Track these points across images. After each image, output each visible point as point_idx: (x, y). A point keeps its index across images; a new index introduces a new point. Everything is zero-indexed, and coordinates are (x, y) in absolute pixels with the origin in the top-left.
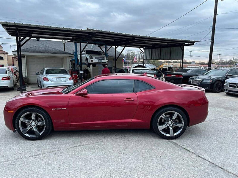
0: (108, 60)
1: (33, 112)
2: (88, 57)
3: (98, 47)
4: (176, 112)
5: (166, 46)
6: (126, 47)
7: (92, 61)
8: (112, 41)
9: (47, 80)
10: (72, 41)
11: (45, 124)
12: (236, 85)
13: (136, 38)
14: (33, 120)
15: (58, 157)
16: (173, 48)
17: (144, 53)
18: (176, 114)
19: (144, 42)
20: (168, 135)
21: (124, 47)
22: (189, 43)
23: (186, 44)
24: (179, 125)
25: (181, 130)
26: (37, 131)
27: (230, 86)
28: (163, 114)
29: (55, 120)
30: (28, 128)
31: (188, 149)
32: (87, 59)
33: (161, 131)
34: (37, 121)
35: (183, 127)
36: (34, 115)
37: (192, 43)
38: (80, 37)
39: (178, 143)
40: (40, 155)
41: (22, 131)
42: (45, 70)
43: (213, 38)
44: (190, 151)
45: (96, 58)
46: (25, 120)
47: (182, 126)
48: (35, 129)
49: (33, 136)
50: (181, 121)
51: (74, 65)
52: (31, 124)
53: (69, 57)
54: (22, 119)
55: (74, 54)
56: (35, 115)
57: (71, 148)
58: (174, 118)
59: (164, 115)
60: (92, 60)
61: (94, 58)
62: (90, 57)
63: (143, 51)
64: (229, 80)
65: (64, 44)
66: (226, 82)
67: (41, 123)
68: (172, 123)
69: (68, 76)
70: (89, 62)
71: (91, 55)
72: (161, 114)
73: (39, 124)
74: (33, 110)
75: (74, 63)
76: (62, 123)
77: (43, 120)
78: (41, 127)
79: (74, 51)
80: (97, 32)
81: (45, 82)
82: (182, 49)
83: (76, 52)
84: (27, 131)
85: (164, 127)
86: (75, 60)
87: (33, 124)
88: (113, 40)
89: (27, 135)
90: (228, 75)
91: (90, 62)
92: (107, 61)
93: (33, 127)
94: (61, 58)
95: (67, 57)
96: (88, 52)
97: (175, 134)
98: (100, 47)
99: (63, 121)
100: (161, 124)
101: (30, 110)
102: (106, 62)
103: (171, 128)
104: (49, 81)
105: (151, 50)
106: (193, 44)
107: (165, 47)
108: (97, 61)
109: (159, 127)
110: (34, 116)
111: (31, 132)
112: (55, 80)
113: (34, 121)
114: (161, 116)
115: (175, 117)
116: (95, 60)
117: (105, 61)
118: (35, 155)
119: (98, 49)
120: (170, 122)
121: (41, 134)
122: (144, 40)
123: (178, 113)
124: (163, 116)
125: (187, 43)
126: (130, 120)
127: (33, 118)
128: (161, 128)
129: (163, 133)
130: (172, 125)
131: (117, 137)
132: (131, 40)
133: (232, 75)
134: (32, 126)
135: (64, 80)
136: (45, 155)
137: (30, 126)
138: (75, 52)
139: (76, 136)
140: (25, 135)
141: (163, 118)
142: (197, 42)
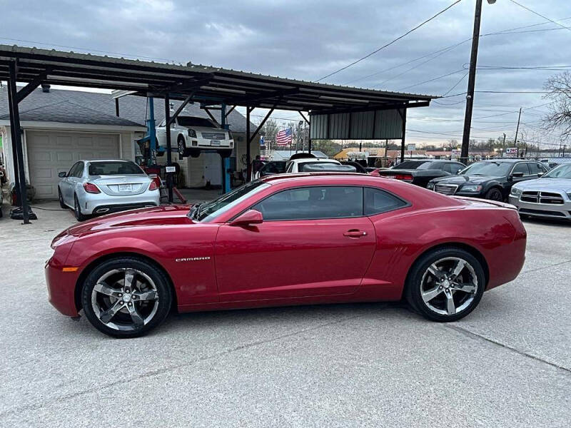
0: (232, 141)
1: (126, 268)
2: (185, 132)
3: (201, 108)
4: (461, 260)
5: (365, 108)
6: (275, 110)
7: (195, 143)
8: (243, 94)
9: (95, 190)
10: (141, 92)
11: (156, 297)
12: (539, 197)
13: (301, 89)
14: (127, 288)
15: (213, 374)
16: (380, 112)
17: (309, 124)
18: (462, 263)
19: (318, 98)
20: (444, 312)
21: (270, 110)
22: (419, 101)
23: (410, 102)
24: (466, 289)
25: (471, 300)
26: (136, 314)
27: (523, 199)
28: (433, 265)
29: (181, 288)
30: (115, 310)
31: (497, 341)
32: (181, 137)
33: (427, 304)
34: (135, 291)
35: (475, 293)
36: (129, 276)
37: (424, 101)
38: (167, 84)
39: (467, 329)
40: (165, 370)
41: (98, 316)
42: (85, 165)
43: (471, 91)
44: (503, 346)
45: (205, 136)
46: (108, 289)
47: (473, 291)
48: (132, 311)
49: (129, 327)
50: (472, 278)
51: (147, 153)
52: (120, 299)
53: (136, 132)
54: (98, 288)
55: (148, 125)
56: (132, 276)
57: (230, 351)
58: (457, 272)
59: (436, 267)
60: (195, 139)
61: (199, 134)
62: (189, 133)
63: (308, 118)
64: (521, 186)
65: (117, 99)
66: (515, 190)
67: (146, 294)
68: (450, 286)
69: (147, 180)
70: (187, 146)
71: (192, 128)
72: (429, 266)
73: (143, 297)
74: (127, 265)
75: (147, 147)
76: (197, 293)
77: (150, 287)
78: (146, 305)
79: (148, 118)
80: (217, 74)
81: (90, 196)
82: (401, 114)
83: (152, 122)
84: (113, 315)
85: (434, 293)
86: (149, 140)
87: (127, 297)
88: (244, 92)
89: (111, 325)
90: (514, 175)
91: (189, 144)
92: (231, 143)
93: (126, 304)
94: (116, 136)
95: (129, 133)
96: (185, 121)
97: (458, 310)
98: (206, 109)
99: (201, 288)
100: (428, 287)
101: (120, 263)
102: (229, 145)
103: (450, 297)
104: (100, 192)
105: (326, 116)
106: (427, 104)
107: (359, 110)
108: (207, 142)
109: (424, 294)
110: (129, 280)
111: (122, 318)
112: (114, 189)
113: (128, 291)
114: (429, 269)
116: (202, 141)
117: (226, 142)
118: (152, 374)
119: (203, 114)
120: (446, 283)
121: (146, 322)
122: (317, 94)
123: (465, 262)
124: (433, 269)
125: (415, 102)
126: (357, 282)
127: (128, 284)
128: (427, 296)
129: (432, 308)
130: (451, 289)
131: (324, 322)
132: (288, 92)
133: (522, 174)
134: (124, 302)
135: (137, 189)
136: (175, 371)
137: (119, 303)
138: (148, 121)
139: (228, 323)
140: (108, 325)
141: (433, 272)
142: (436, 98)
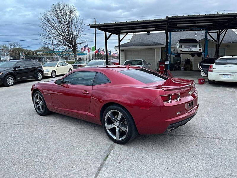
0: (201, 48)
4: (120, 112)
6: (228, 30)
7: (181, 50)
11: (43, 104)
24: (123, 129)
25: (126, 135)
26: (41, 108)
28: (109, 112)
33: (108, 131)
34: (42, 101)
35: (127, 132)
45: (186, 47)
46: (36, 100)
49: (40, 112)
56: (39, 97)
60: (181, 49)
61: (183, 47)
62: (179, 46)
71: (182, 44)
72: (107, 112)
74: (38, 93)
76: (50, 106)
83: (170, 42)
84: (38, 108)
88: (212, 23)
91: (179, 52)
92: (200, 50)
95: (159, 48)
97: (120, 139)
98: (208, 33)
103: (117, 131)
108: (187, 50)
114: (107, 114)
115: (119, 118)
116: (184, 49)
117: (197, 49)
120: (118, 123)
123: (122, 114)
124: (109, 114)
128: (108, 127)
129: (110, 134)
130: (119, 127)
141: (109, 116)
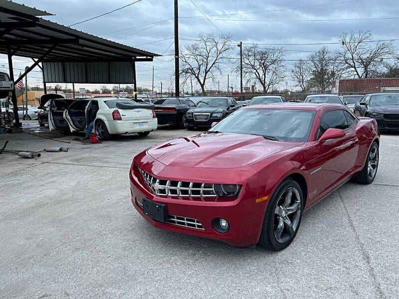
1: (289, 187)
16: (113, 63)
17: (42, 69)
20: (371, 178)
22: (148, 57)
23: (138, 57)
26: (291, 225)
41: (275, 236)
56: (292, 193)
87: (284, 213)
90: (231, 106)
102: (10, 86)
106: (151, 60)
109: (368, 170)
117: (7, 83)
121: (294, 229)
140: (279, 241)
142: (157, 55)
